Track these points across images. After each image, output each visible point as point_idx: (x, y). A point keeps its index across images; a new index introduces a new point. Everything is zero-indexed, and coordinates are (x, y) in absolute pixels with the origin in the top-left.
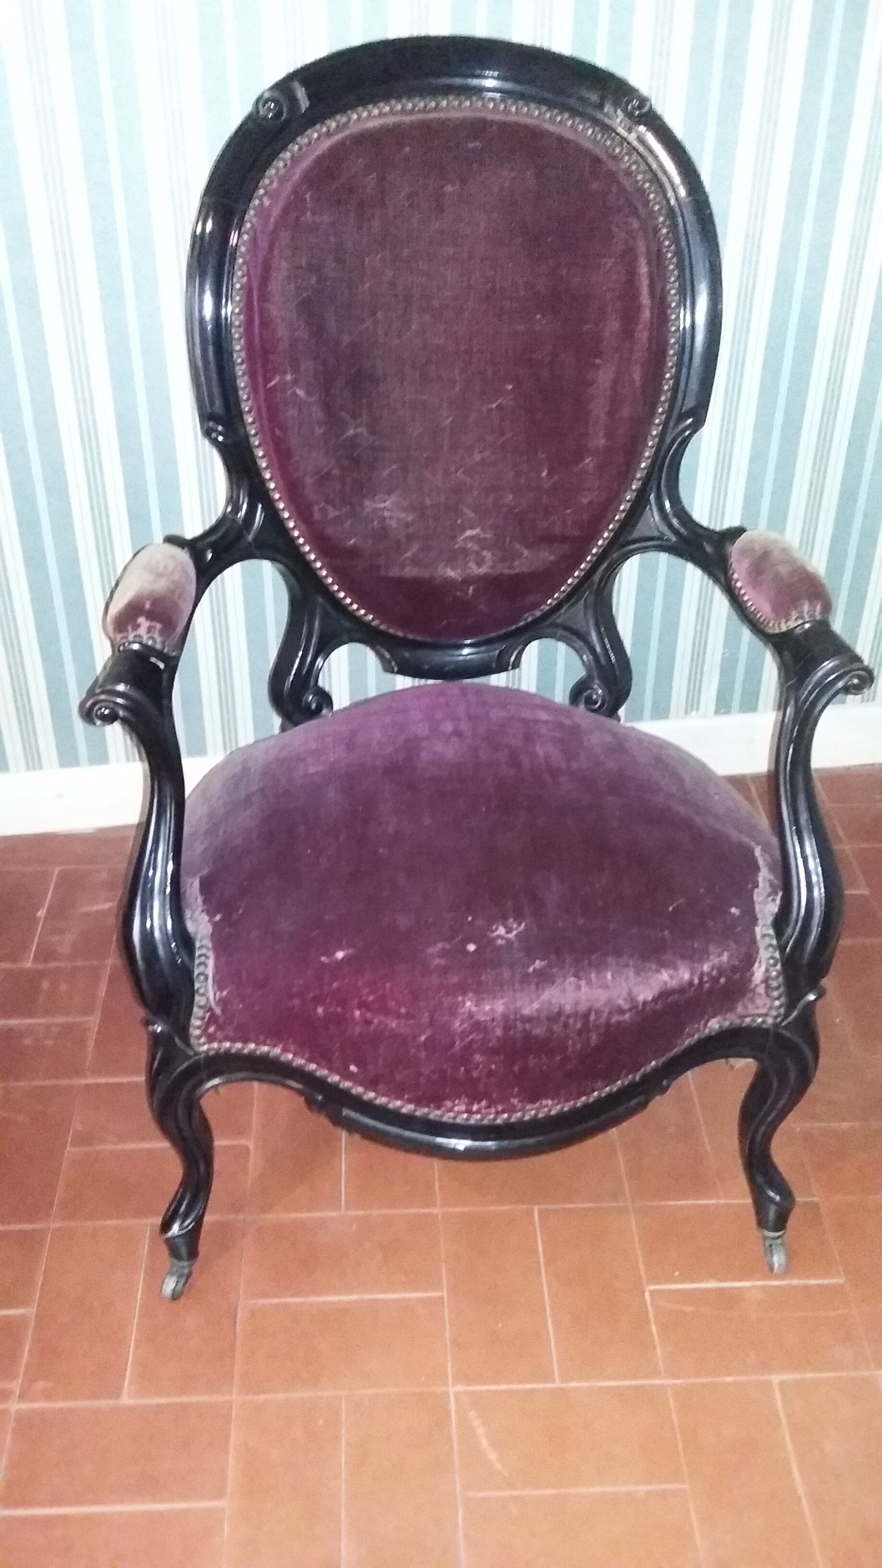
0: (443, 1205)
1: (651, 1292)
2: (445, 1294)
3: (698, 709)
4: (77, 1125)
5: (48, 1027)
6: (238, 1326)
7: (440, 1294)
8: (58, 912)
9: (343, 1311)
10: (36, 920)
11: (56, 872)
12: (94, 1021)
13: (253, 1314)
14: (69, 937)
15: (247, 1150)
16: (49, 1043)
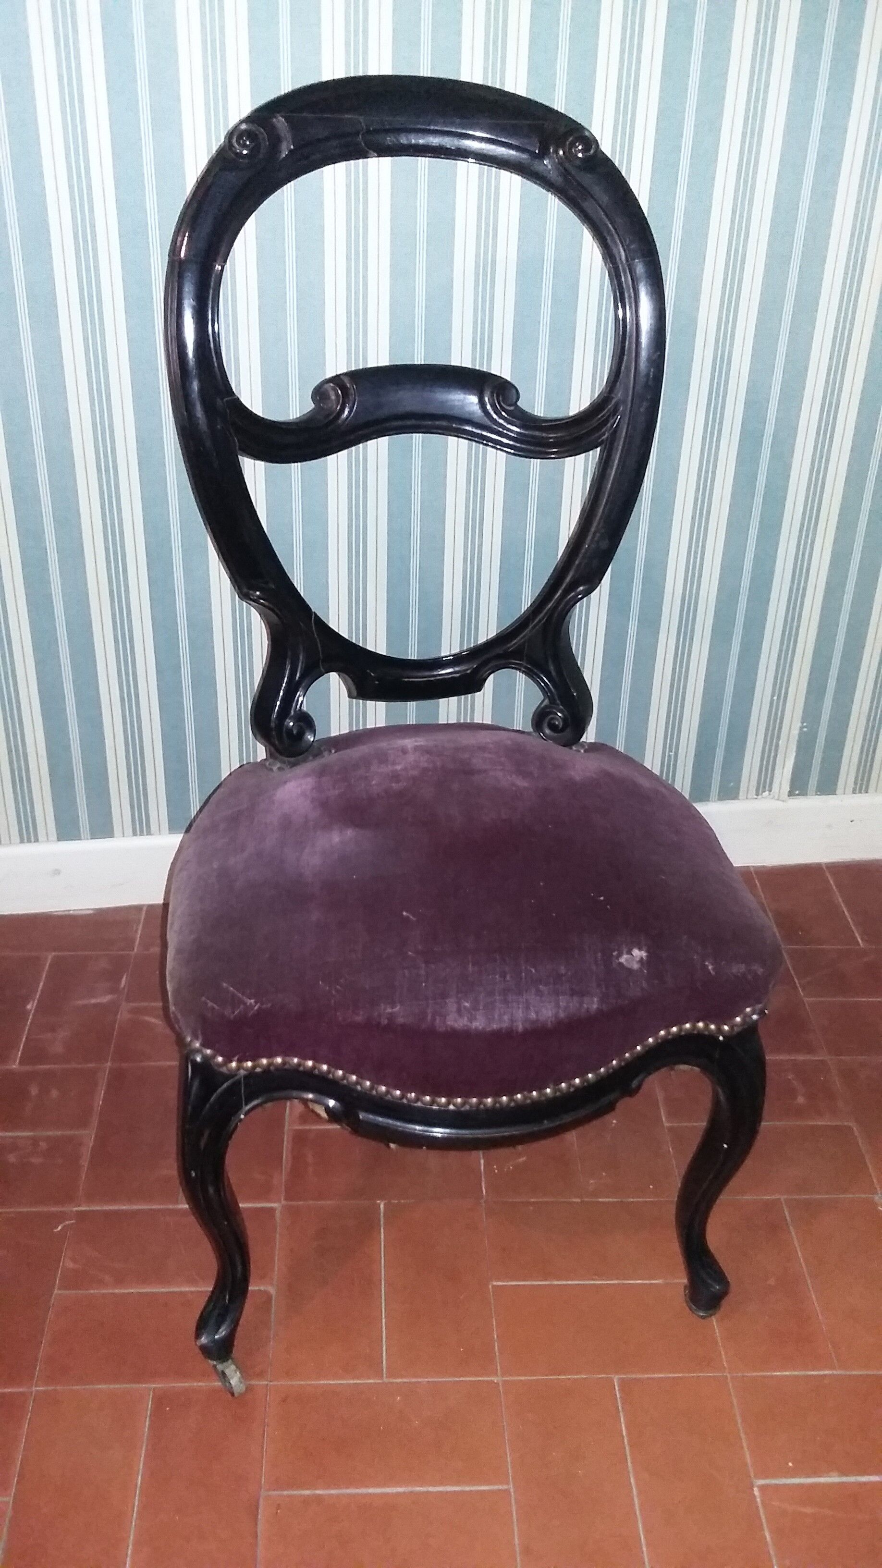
0: (503, 1375)
1: (762, 1488)
2: (511, 1487)
3: (770, 791)
4: (67, 1263)
5: (35, 1141)
6: (260, 1528)
7: (505, 1487)
8: (49, 1006)
9: (390, 1506)
10: (26, 1013)
11: (50, 957)
12: (89, 1136)
13: (279, 1507)
14: (63, 1034)
15: (269, 1298)
16: (36, 1160)
